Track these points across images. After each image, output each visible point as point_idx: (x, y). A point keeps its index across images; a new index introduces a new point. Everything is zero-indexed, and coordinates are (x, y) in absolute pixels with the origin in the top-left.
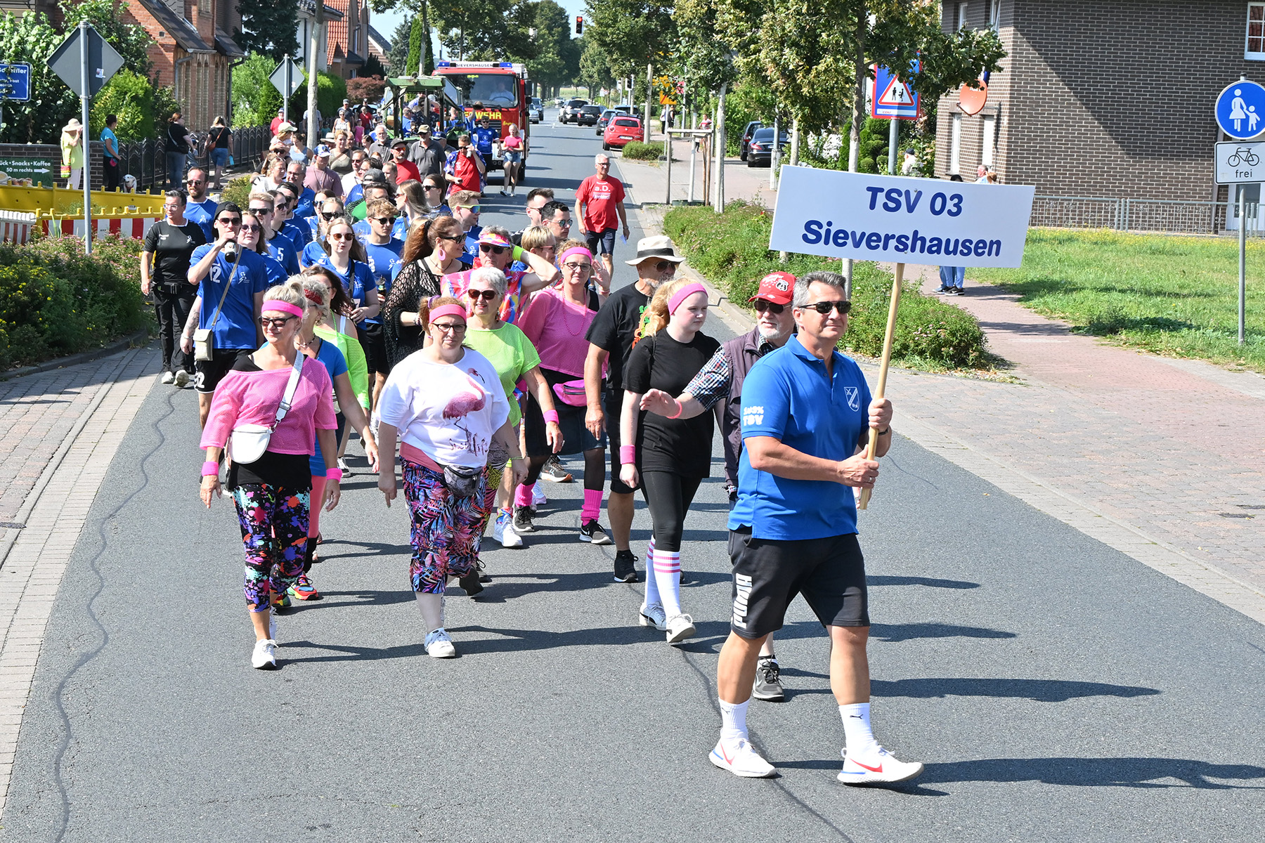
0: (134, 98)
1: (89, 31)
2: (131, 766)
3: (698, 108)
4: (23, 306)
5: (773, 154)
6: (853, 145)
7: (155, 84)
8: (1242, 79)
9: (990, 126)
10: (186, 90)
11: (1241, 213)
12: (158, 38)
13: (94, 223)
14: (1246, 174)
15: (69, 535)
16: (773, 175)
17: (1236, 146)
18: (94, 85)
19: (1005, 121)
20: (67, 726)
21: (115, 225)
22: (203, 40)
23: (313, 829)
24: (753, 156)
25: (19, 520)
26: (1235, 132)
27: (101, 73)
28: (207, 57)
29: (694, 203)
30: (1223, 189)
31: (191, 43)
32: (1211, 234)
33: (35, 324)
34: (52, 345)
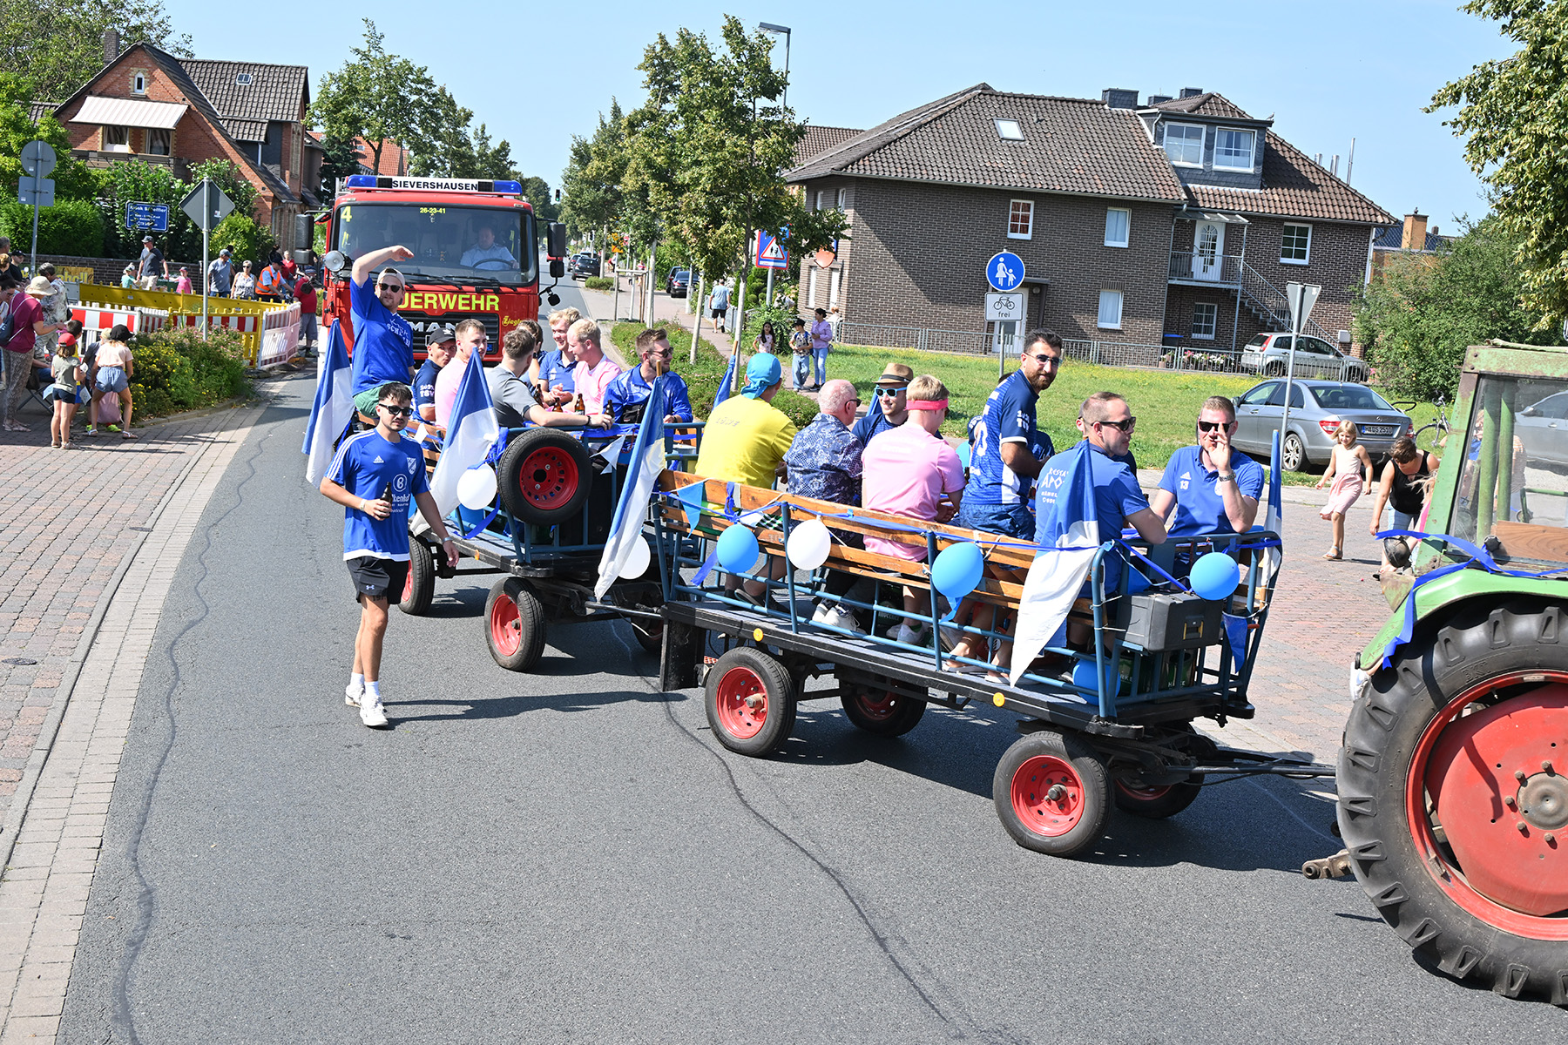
0: (244, 232)
1: (210, 184)
2: (221, 701)
3: (638, 256)
4: (158, 375)
5: (688, 289)
6: (742, 285)
7: (258, 223)
8: (1005, 251)
9: (836, 275)
10: (280, 229)
11: (1002, 341)
12: (261, 191)
13: (210, 319)
14: (1006, 315)
15: (184, 538)
16: (688, 305)
17: (999, 296)
18: (213, 222)
19: (846, 273)
20: (177, 672)
21: (225, 320)
22: (294, 194)
23: (349, 747)
24: (675, 290)
25: (149, 525)
26: (999, 287)
27: (218, 214)
28: (295, 206)
29: (633, 321)
30: (991, 324)
31: (284, 196)
32: (982, 355)
33: (165, 388)
34: (176, 403)
